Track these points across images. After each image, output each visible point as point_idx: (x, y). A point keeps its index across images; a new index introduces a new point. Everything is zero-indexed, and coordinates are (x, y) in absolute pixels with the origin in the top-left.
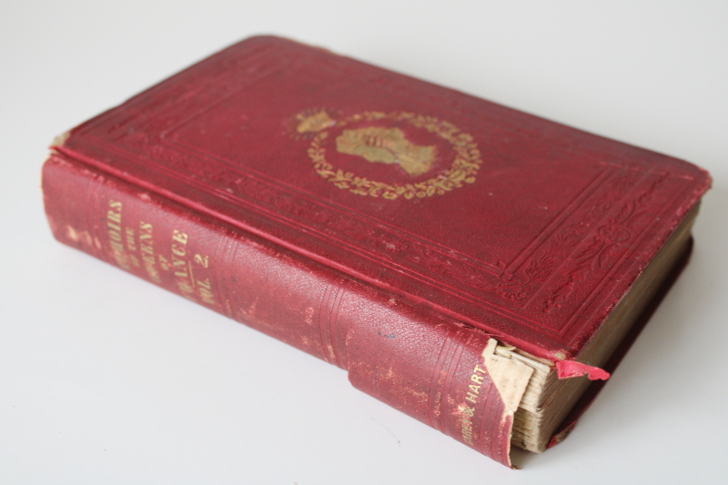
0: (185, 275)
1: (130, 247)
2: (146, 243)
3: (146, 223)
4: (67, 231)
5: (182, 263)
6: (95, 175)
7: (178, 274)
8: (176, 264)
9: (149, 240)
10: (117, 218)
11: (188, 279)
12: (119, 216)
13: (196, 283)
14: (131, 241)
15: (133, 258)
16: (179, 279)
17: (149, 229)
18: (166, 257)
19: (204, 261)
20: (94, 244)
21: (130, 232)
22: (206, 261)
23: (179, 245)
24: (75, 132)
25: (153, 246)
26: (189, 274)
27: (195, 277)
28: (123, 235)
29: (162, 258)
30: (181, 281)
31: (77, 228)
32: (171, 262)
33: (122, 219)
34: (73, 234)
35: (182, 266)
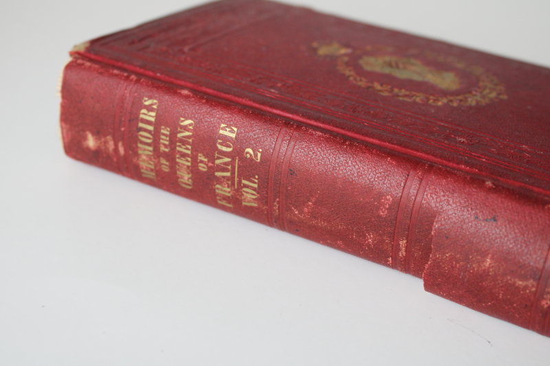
0: (228, 174)
1: (163, 149)
2: (183, 142)
3: (187, 119)
4: (85, 138)
5: (227, 160)
6: (126, 74)
7: (218, 174)
8: (218, 162)
9: (188, 137)
10: (152, 116)
11: (232, 178)
12: (153, 114)
13: (240, 182)
14: (165, 140)
15: (163, 161)
16: (219, 180)
17: (190, 125)
18: (206, 156)
19: (256, 156)
20: (116, 150)
21: (165, 131)
22: (259, 155)
23: (225, 141)
24: (94, 42)
25: (193, 145)
26: (233, 173)
27: (239, 176)
28: (156, 135)
29: (201, 157)
30: (220, 183)
31: (98, 134)
32: (212, 159)
33: (157, 117)
34: (91, 142)
35: (226, 164)
